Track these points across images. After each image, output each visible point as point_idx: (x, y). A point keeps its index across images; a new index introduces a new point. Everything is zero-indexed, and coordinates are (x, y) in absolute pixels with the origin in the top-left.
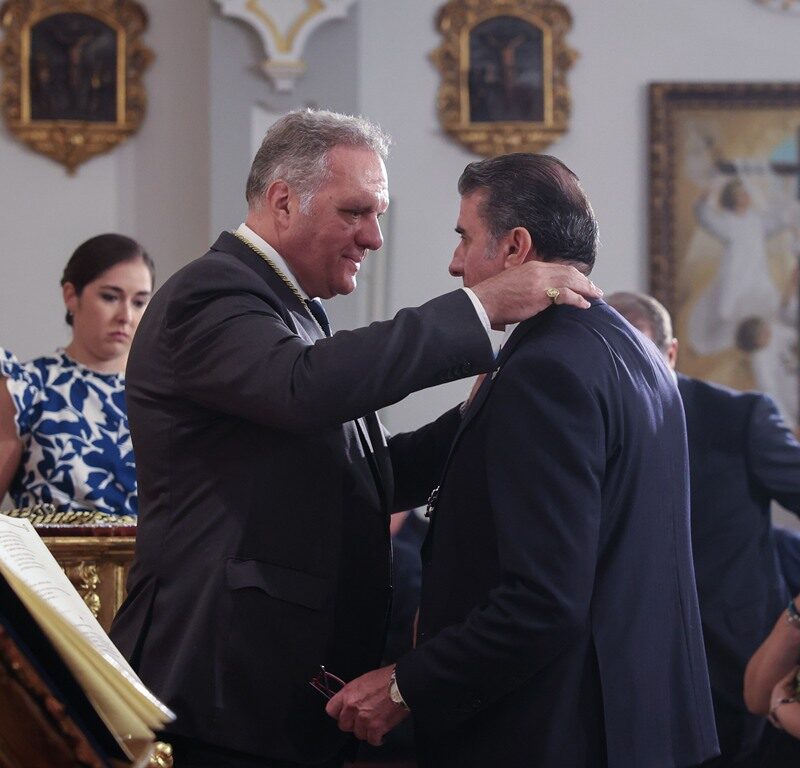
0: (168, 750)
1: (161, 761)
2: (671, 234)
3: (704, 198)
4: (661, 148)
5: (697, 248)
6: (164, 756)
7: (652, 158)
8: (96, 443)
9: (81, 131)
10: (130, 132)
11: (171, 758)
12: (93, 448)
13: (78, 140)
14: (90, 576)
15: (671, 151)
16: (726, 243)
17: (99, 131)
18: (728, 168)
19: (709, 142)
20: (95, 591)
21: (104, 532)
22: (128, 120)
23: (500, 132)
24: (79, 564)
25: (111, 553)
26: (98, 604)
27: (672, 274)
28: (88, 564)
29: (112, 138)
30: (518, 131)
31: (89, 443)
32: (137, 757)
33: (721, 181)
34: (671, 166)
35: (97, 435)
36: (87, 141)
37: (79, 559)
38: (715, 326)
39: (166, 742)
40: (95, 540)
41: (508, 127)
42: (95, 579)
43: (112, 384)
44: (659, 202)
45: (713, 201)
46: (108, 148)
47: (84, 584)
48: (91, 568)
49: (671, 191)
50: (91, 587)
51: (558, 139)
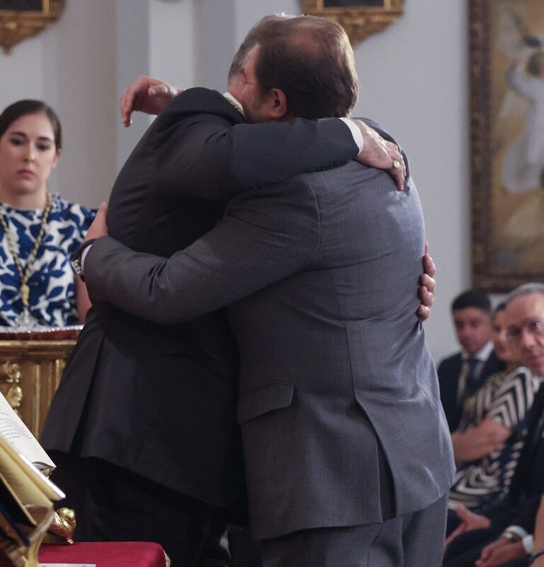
0: (72, 514)
1: (66, 524)
2: (487, 96)
3: (513, 66)
4: (478, 26)
5: (509, 106)
6: (69, 520)
7: (472, 34)
8: (10, 267)
9: (14, 19)
10: (53, 19)
11: (74, 521)
12: (7, 271)
13: (12, 26)
14: (14, 372)
15: (487, 28)
16: (532, 102)
17: (29, 18)
18: (532, 42)
19: (518, 21)
20: (18, 384)
21: (24, 337)
22: (51, 9)
23: (347, 15)
24: (4, 362)
25: (31, 353)
26: (21, 395)
27: (488, 128)
28: (12, 363)
29: (38, 24)
30: (362, 14)
31: (4, 266)
32: (39, 522)
33: (528, 52)
34: (487, 40)
35: (10, 261)
36: (19, 27)
37: (6, 358)
38: (523, 170)
39: (70, 508)
40: (17, 343)
41: (354, 11)
42: (18, 375)
43: (31, 218)
44: (477, 70)
45: (521, 68)
46: (36, 31)
47: (9, 378)
48: (15, 366)
49: (487, 62)
50: (14, 381)
51: (395, 20)
